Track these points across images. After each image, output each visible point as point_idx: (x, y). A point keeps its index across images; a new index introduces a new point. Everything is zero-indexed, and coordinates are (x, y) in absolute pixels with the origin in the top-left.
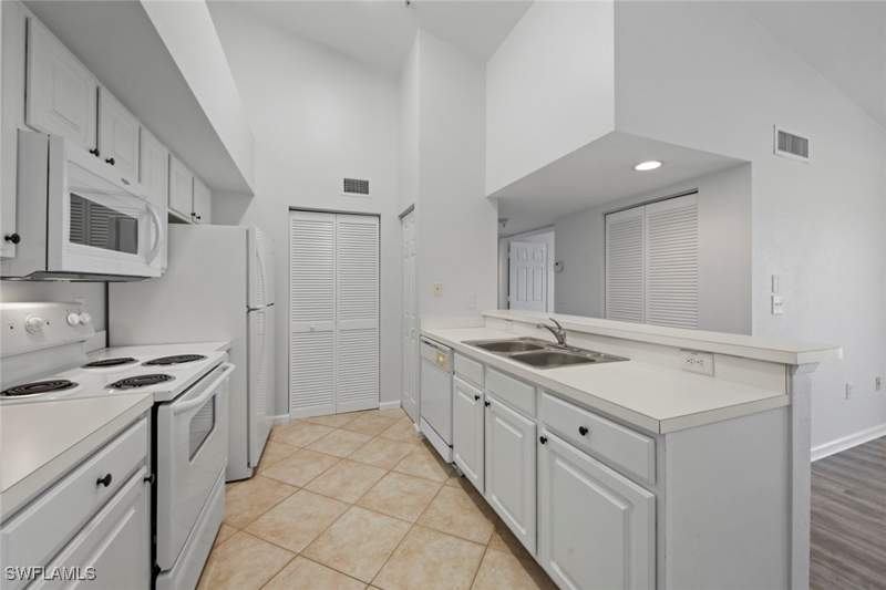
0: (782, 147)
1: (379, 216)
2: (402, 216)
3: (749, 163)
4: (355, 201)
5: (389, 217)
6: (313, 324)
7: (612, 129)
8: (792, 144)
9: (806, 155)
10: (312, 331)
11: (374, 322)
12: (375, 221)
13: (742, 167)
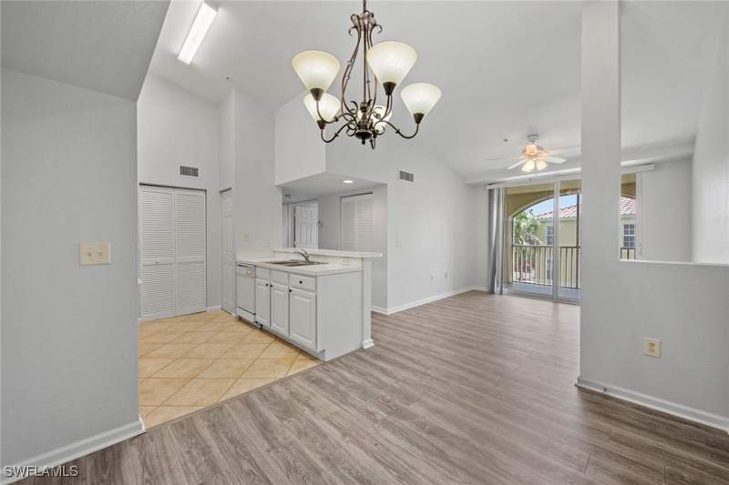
0: (401, 178)
1: (205, 191)
2: (222, 192)
3: (386, 185)
4: (188, 181)
5: (214, 193)
6: (158, 260)
7: (324, 170)
8: (407, 176)
9: (412, 181)
10: (157, 263)
11: (202, 258)
12: (203, 194)
13: (384, 186)
